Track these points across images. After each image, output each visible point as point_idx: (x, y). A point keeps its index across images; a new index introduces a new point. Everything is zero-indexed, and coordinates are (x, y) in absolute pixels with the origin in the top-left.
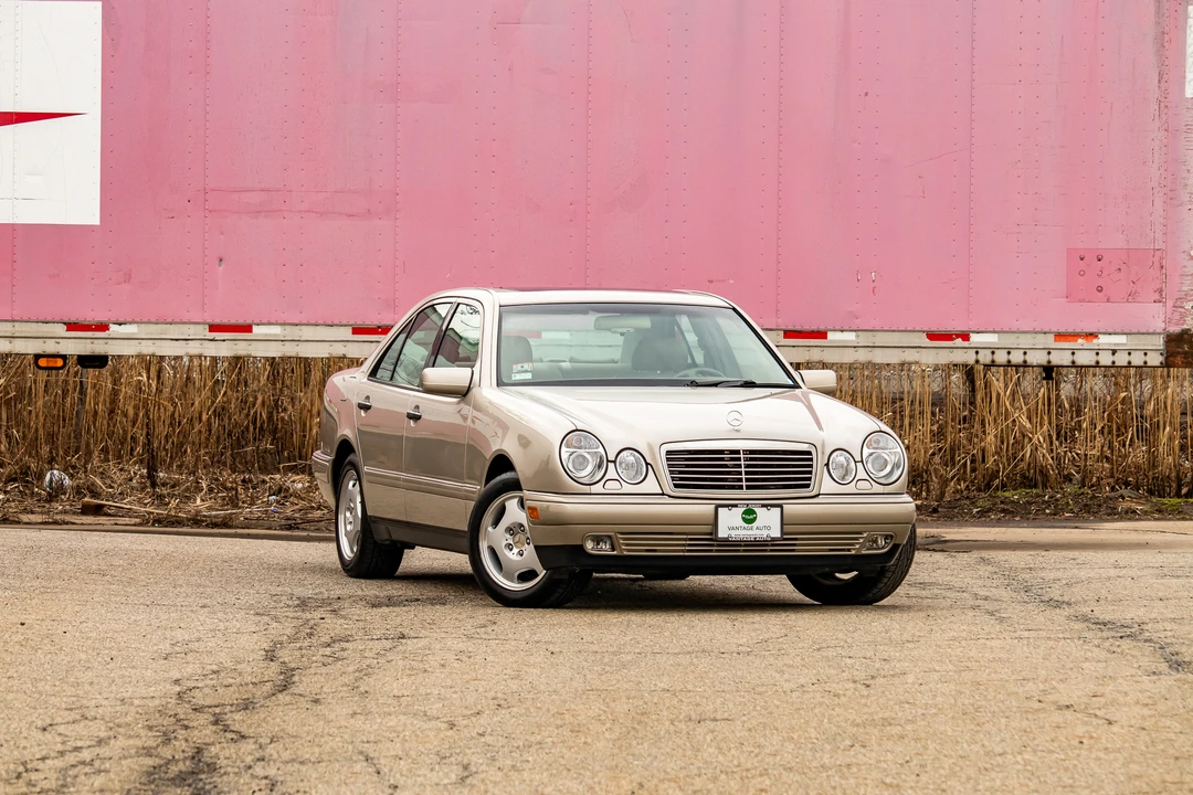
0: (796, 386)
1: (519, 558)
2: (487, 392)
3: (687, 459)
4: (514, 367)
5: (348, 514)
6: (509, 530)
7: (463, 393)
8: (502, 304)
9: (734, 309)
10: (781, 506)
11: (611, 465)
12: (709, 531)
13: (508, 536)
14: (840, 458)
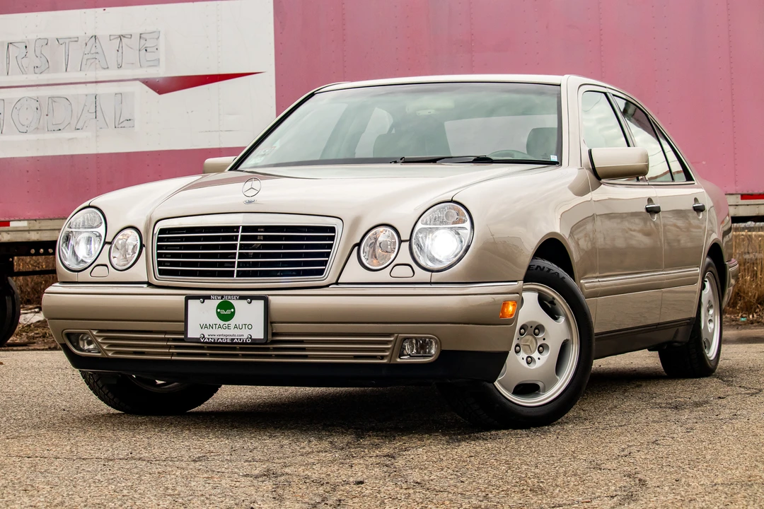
10: (264, 298)
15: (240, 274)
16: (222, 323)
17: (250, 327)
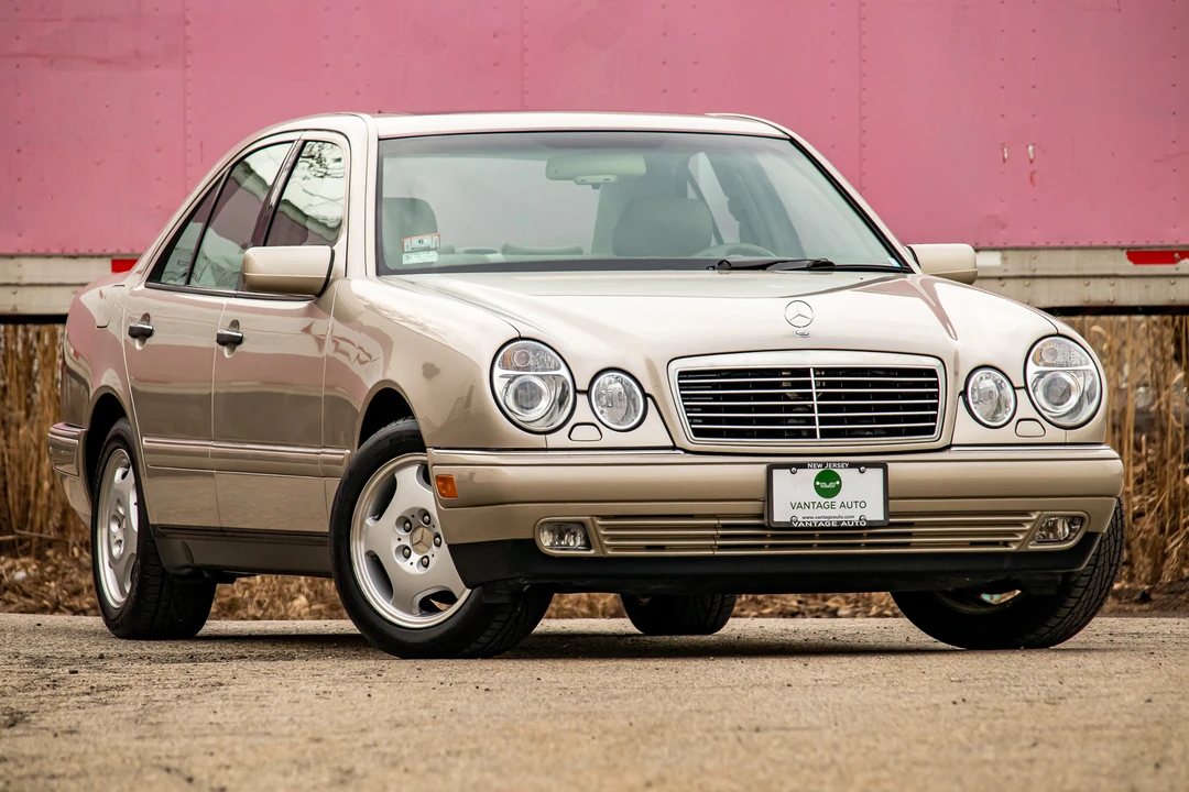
0: (905, 269)
1: (421, 571)
2: (361, 287)
3: (715, 386)
4: (407, 242)
5: (114, 527)
6: (405, 522)
7: (316, 291)
8: (384, 134)
9: (792, 141)
10: (883, 466)
11: (582, 399)
12: (758, 511)
13: (402, 533)
14: (985, 382)
15: (825, 434)
16: (823, 500)
17: (863, 505)
